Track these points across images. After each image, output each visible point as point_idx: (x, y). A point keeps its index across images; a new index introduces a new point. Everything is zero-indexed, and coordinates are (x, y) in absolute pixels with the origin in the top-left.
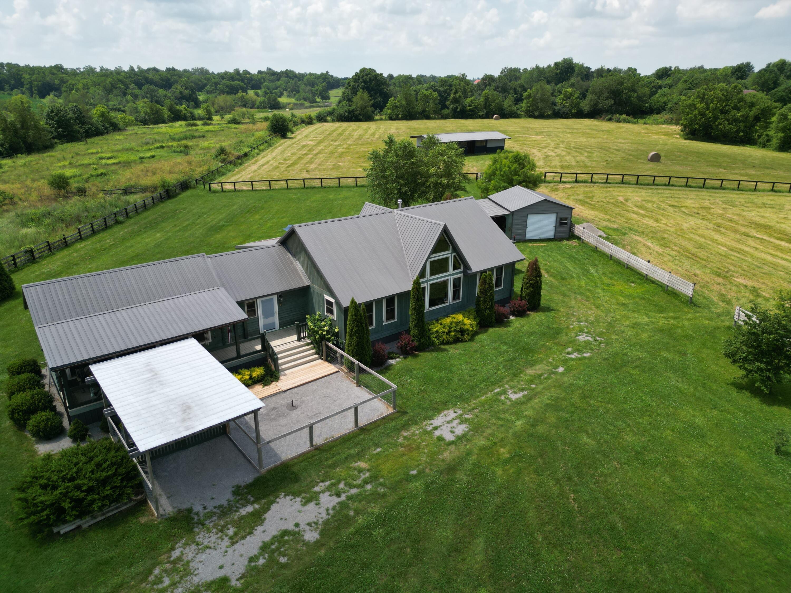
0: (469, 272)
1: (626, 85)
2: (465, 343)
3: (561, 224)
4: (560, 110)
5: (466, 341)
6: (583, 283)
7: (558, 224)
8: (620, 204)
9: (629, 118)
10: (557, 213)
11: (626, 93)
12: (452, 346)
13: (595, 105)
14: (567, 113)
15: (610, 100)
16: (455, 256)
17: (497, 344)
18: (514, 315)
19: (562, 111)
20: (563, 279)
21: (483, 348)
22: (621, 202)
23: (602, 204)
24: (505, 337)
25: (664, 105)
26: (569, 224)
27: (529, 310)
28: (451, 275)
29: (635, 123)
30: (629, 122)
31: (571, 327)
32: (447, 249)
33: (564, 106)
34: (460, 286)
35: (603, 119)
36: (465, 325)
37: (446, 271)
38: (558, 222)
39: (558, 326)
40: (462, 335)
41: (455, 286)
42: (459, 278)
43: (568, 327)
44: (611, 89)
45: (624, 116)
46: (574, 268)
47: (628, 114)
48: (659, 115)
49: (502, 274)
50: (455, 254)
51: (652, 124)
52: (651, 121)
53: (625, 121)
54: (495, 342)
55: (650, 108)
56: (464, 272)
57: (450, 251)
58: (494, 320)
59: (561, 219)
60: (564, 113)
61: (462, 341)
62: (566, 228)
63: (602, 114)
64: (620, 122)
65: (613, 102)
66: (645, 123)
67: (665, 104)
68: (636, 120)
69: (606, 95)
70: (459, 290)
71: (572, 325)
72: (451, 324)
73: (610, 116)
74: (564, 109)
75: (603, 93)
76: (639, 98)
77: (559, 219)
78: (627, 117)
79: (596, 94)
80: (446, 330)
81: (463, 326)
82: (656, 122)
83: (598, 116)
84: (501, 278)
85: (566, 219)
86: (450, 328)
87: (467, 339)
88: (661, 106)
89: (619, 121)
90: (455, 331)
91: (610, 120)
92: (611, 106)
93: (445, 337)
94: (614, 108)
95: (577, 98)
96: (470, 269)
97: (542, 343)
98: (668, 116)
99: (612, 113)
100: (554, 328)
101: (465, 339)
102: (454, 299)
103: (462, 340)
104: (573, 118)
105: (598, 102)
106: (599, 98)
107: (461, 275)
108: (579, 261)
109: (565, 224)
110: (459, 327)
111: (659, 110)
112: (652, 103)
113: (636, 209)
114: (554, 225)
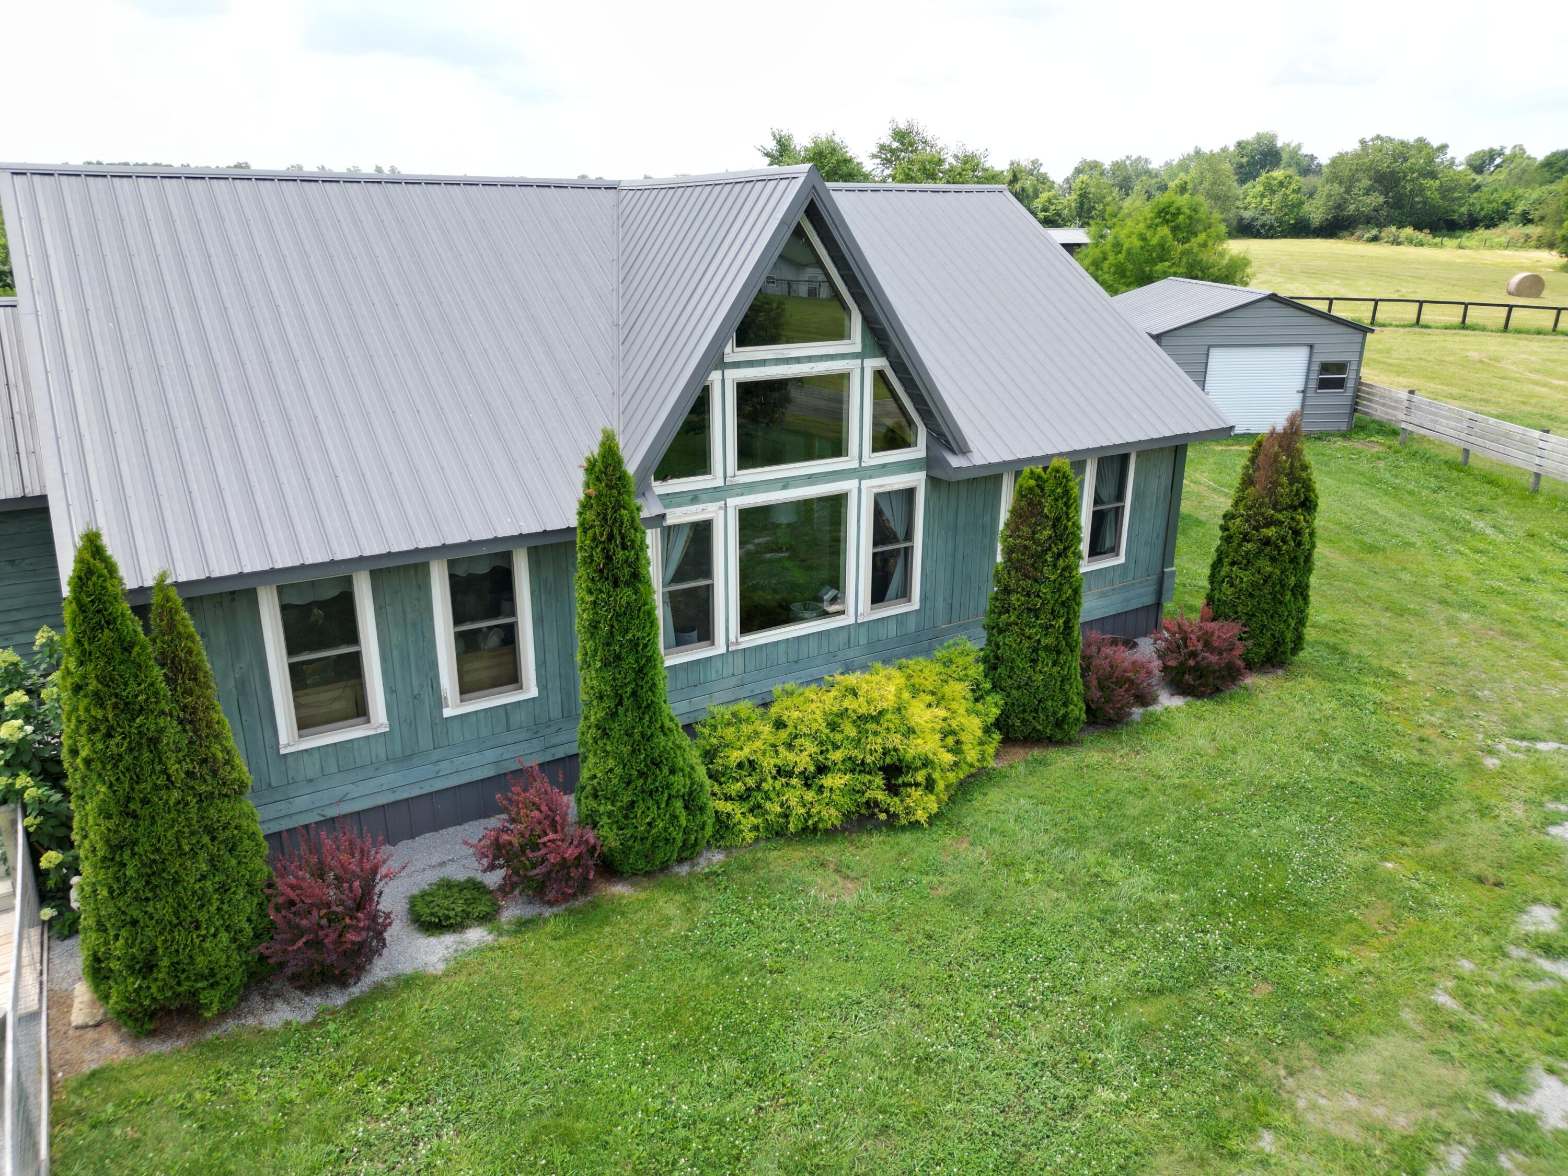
0: (955, 461)
1: (1413, 160)
2: (906, 839)
3: (1323, 384)
4: (1254, 219)
5: (915, 825)
6: (1460, 567)
7: (1313, 384)
8: (1479, 366)
9: (1421, 236)
10: (1311, 346)
11: (1412, 180)
12: (829, 852)
13: (1339, 207)
14: (1272, 227)
15: (1376, 194)
16: (880, 375)
17: (1090, 856)
18: (1180, 688)
19: (1259, 223)
20: (1372, 549)
21: (1005, 880)
22: (1481, 362)
23: (1424, 363)
24: (1135, 807)
25: (1504, 208)
26: (1350, 384)
27: (1251, 666)
28: (861, 473)
29: (1436, 245)
30: (1421, 244)
31: (1491, 762)
32: (839, 333)
33: (1265, 211)
34: (909, 536)
35: (1359, 238)
36: (910, 731)
37: (837, 448)
38: (1314, 376)
39: (1415, 757)
40: (893, 790)
41: (882, 533)
42: (909, 494)
43: (1472, 765)
44: (1378, 172)
45: (1409, 231)
46: (1402, 515)
47: (1418, 227)
48: (1493, 231)
49: (1120, 496)
50: (881, 363)
51: (1478, 248)
52: (1473, 243)
53: (1410, 241)
54: (1081, 838)
55: (1470, 215)
56: (930, 463)
57: (856, 341)
58: (1078, 710)
59: (1326, 367)
60: (1263, 226)
61: (892, 824)
62: (1338, 399)
63: (1355, 228)
64: (1399, 244)
65: (1381, 199)
66: (1461, 247)
67: (1507, 204)
68: (1438, 240)
69: (1366, 183)
70: (908, 552)
71: (1491, 752)
72: (833, 726)
73: (1374, 232)
74: (1264, 218)
75: (1359, 180)
76: (1445, 191)
77: (1316, 367)
78: (1417, 233)
79: (1341, 183)
80: (803, 761)
81: (896, 740)
82: (1487, 245)
83: (1346, 233)
84: (1119, 512)
85: (1341, 367)
86: (824, 749)
87: (921, 816)
88: (1498, 212)
89: (1396, 242)
90: (857, 767)
91: (1375, 239)
92: (1375, 210)
93: (792, 797)
94: (1384, 213)
95: (1294, 191)
96: (963, 450)
97: (1358, 859)
98: (1519, 231)
99: (1380, 225)
100: (1396, 768)
101: (909, 811)
102: (879, 595)
103: (893, 816)
104: (1285, 237)
105: (1346, 201)
106: (1348, 191)
107: (917, 480)
108: (1411, 493)
109: (1340, 384)
110: (876, 744)
111: (1491, 221)
112: (1473, 204)
113: (1534, 377)
114: (1300, 386)
